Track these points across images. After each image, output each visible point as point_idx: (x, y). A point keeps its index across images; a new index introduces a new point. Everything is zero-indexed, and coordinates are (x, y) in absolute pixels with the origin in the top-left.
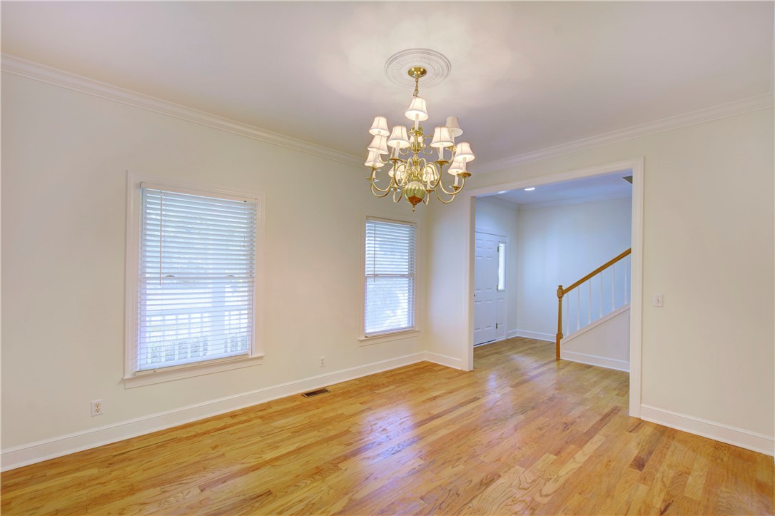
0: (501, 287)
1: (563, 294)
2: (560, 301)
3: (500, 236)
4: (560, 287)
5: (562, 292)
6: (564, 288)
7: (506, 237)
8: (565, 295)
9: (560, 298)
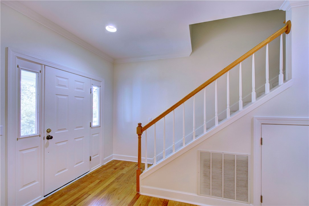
0: (96, 122)
1: (142, 132)
2: (140, 138)
3: (93, 79)
4: (140, 125)
5: (141, 129)
6: (143, 126)
7: (101, 82)
8: (144, 132)
9: (140, 135)
